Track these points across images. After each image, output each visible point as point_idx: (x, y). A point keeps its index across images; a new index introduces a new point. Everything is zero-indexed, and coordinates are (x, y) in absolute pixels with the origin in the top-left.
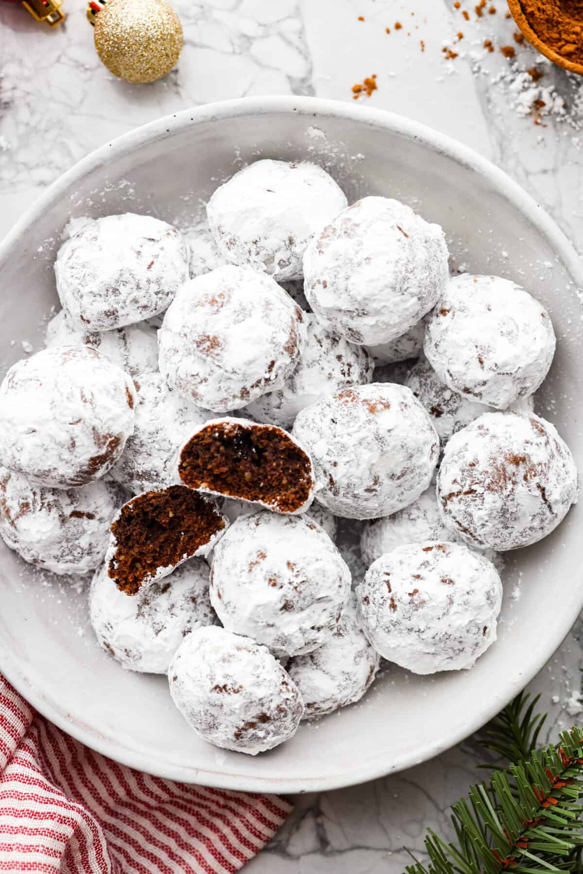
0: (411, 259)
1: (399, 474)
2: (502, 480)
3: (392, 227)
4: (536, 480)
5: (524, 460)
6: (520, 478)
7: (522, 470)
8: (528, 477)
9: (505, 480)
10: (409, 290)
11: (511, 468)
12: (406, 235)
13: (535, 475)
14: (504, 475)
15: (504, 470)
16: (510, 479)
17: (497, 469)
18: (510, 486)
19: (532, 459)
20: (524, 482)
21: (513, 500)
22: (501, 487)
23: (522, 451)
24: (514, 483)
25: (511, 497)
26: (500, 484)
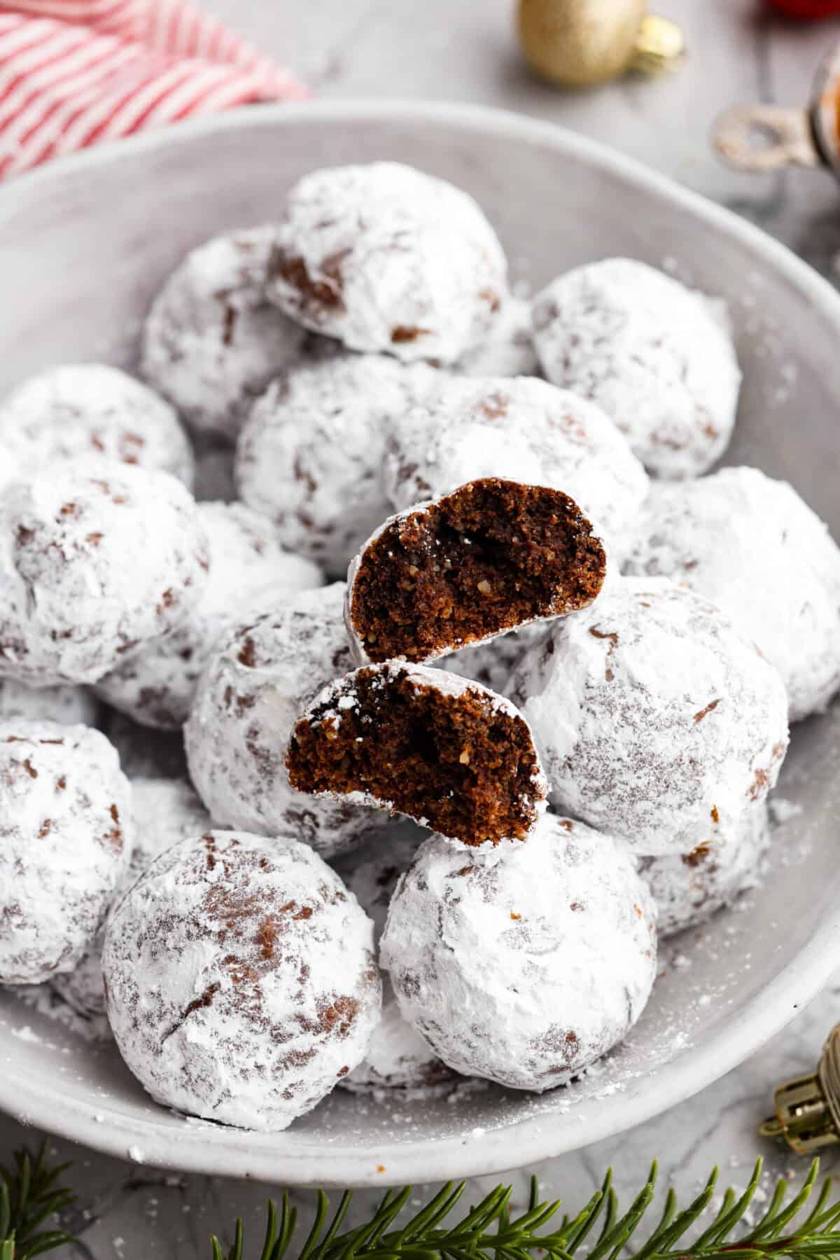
0: (651, 717)
1: (257, 744)
2: (227, 910)
3: (714, 690)
4: (227, 984)
5: (267, 954)
6: (232, 948)
7: (246, 951)
8: (232, 965)
9: (229, 916)
10: (590, 716)
11: (251, 927)
12: (699, 716)
13: (235, 979)
14: (238, 914)
15: (248, 913)
16: (229, 925)
17: (251, 900)
18: (215, 926)
19: (271, 975)
20: (223, 956)
21: (189, 935)
22: (215, 908)
23: (285, 953)
24: (221, 936)
25: (194, 930)
26: (220, 907)
